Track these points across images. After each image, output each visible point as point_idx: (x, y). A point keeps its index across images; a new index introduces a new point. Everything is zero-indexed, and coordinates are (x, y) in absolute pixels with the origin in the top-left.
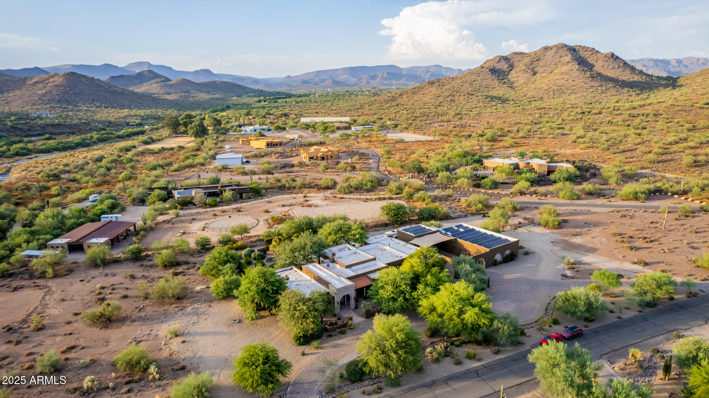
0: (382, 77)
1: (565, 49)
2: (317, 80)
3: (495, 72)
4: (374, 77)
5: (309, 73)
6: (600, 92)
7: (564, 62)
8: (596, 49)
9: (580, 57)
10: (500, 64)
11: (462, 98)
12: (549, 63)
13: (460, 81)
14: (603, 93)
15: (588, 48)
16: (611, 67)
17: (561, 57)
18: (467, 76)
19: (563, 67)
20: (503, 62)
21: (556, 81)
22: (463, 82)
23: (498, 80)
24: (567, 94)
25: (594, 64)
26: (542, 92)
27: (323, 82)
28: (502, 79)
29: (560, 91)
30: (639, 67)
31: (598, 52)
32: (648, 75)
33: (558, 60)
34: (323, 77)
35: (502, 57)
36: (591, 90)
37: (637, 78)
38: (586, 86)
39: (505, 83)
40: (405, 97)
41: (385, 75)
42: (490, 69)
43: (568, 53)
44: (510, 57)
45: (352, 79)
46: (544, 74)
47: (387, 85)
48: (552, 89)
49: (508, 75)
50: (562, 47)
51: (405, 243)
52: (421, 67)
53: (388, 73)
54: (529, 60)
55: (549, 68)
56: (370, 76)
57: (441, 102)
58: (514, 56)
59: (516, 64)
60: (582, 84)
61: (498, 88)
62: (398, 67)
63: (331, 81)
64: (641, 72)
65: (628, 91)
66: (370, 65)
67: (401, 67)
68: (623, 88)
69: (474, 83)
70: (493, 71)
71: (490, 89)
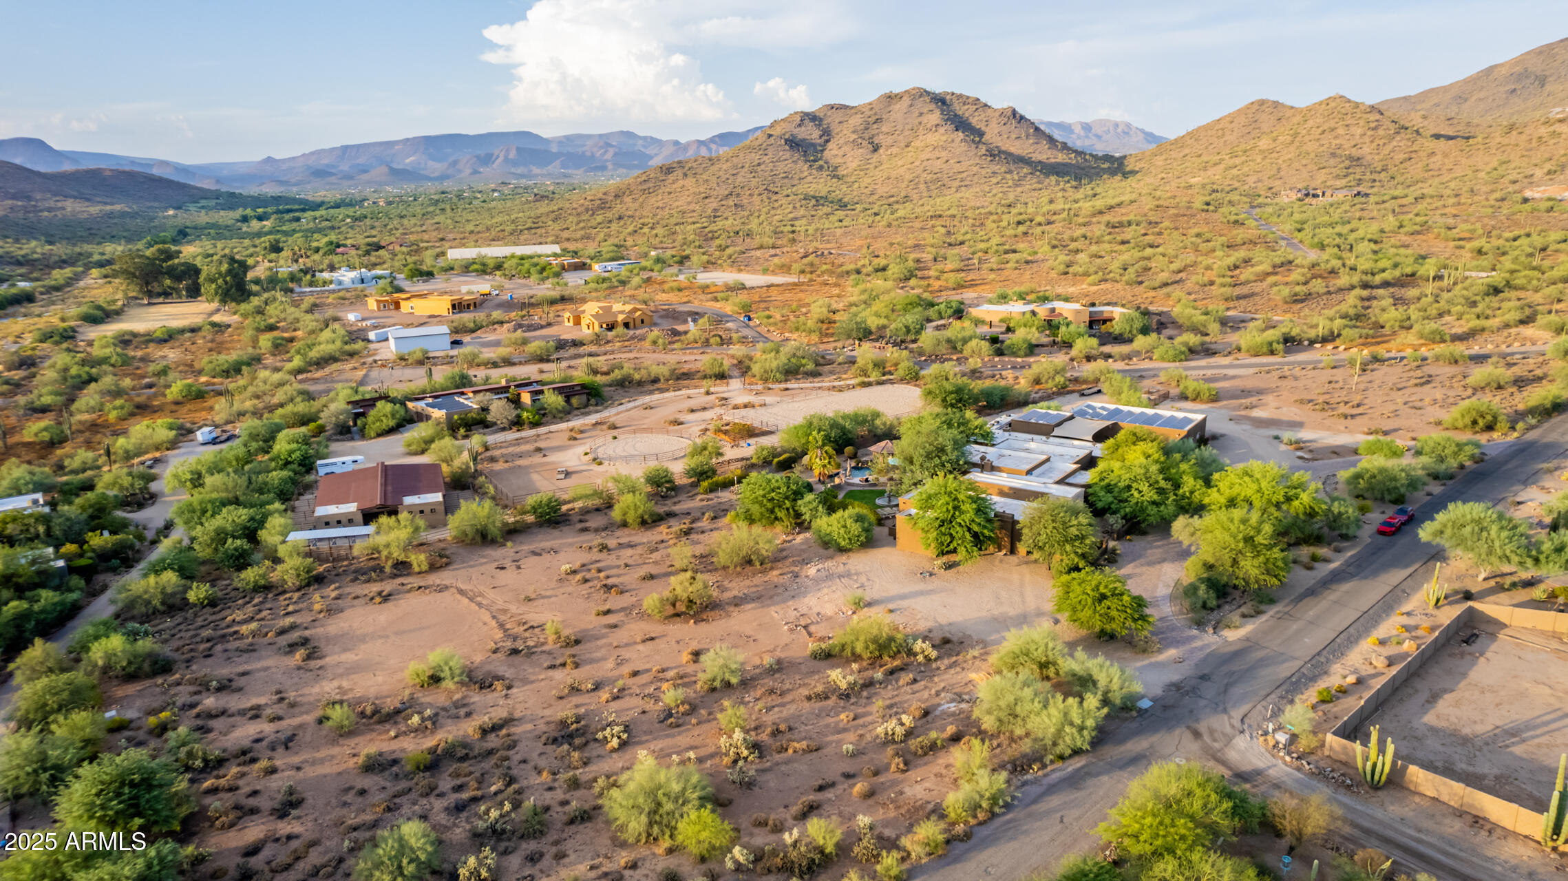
0: (506, 159)
1: (927, 99)
2: (345, 167)
3: (797, 145)
4: (487, 160)
5: (323, 150)
6: (1010, 183)
7: (929, 126)
8: (983, 100)
9: (956, 115)
10: (803, 128)
11: (756, 199)
12: (900, 127)
13: (729, 164)
14: (1017, 186)
15: (968, 98)
16: (1014, 136)
17: (921, 114)
18: (741, 155)
19: (929, 135)
20: (810, 125)
21: (925, 163)
22: (735, 167)
23: (806, 161)
24: (954, 189)
25: (983, 129)
26: (904, 185)
27: (365, 171)
28: (815, 161)
29: (938, 183)
30: (1058, 135)
31: (986, 105)
32: (1079, 153)
33: (916, 122)
34: (360, 161)
35: (807, 114)
36: (994, 180)
37: (1061, 157)
38: (984, 172)
39: (821, 168)
40: (628, 199)
41: (512, 155)
42: (786, 140)
43: (933, 106)
44: (821, 115)
45: (431, 163)
46: (894, 150)
47: (522, 176)
48: (922, 180)
49: (822, 151)
50: (921, 96)
51: (1044, 438)
52: (589, 137)
53: (519, 150)
54: (860, 121)
55: (901, 137)
56: (478, 157)
57: (715, 210)
58: (829, 113)
59: (835, 128)
60: (975, 169)
61: (810, 179)
62: (537, 136)
63: (384, 169)
64: (1065, 147)
65: (1058, 183)
66: (472, 132)
67: (545, 136)
68: (1047, 175)
69: (759, 169)
70: (794, 144)
71: (796, 182)
